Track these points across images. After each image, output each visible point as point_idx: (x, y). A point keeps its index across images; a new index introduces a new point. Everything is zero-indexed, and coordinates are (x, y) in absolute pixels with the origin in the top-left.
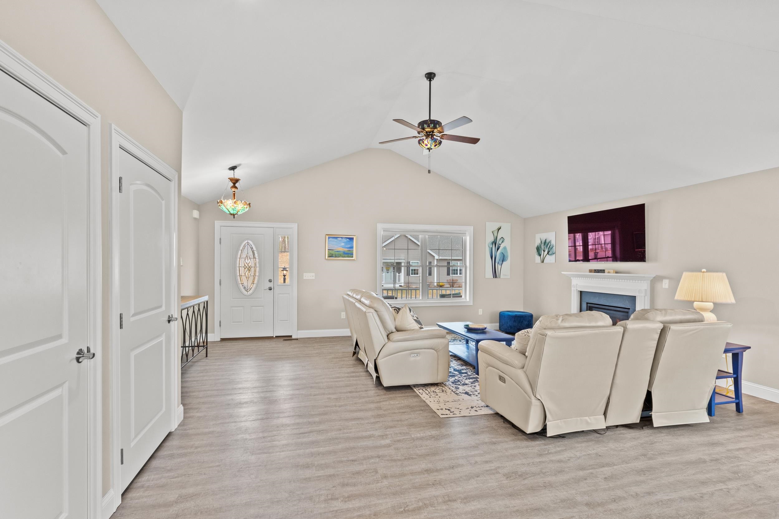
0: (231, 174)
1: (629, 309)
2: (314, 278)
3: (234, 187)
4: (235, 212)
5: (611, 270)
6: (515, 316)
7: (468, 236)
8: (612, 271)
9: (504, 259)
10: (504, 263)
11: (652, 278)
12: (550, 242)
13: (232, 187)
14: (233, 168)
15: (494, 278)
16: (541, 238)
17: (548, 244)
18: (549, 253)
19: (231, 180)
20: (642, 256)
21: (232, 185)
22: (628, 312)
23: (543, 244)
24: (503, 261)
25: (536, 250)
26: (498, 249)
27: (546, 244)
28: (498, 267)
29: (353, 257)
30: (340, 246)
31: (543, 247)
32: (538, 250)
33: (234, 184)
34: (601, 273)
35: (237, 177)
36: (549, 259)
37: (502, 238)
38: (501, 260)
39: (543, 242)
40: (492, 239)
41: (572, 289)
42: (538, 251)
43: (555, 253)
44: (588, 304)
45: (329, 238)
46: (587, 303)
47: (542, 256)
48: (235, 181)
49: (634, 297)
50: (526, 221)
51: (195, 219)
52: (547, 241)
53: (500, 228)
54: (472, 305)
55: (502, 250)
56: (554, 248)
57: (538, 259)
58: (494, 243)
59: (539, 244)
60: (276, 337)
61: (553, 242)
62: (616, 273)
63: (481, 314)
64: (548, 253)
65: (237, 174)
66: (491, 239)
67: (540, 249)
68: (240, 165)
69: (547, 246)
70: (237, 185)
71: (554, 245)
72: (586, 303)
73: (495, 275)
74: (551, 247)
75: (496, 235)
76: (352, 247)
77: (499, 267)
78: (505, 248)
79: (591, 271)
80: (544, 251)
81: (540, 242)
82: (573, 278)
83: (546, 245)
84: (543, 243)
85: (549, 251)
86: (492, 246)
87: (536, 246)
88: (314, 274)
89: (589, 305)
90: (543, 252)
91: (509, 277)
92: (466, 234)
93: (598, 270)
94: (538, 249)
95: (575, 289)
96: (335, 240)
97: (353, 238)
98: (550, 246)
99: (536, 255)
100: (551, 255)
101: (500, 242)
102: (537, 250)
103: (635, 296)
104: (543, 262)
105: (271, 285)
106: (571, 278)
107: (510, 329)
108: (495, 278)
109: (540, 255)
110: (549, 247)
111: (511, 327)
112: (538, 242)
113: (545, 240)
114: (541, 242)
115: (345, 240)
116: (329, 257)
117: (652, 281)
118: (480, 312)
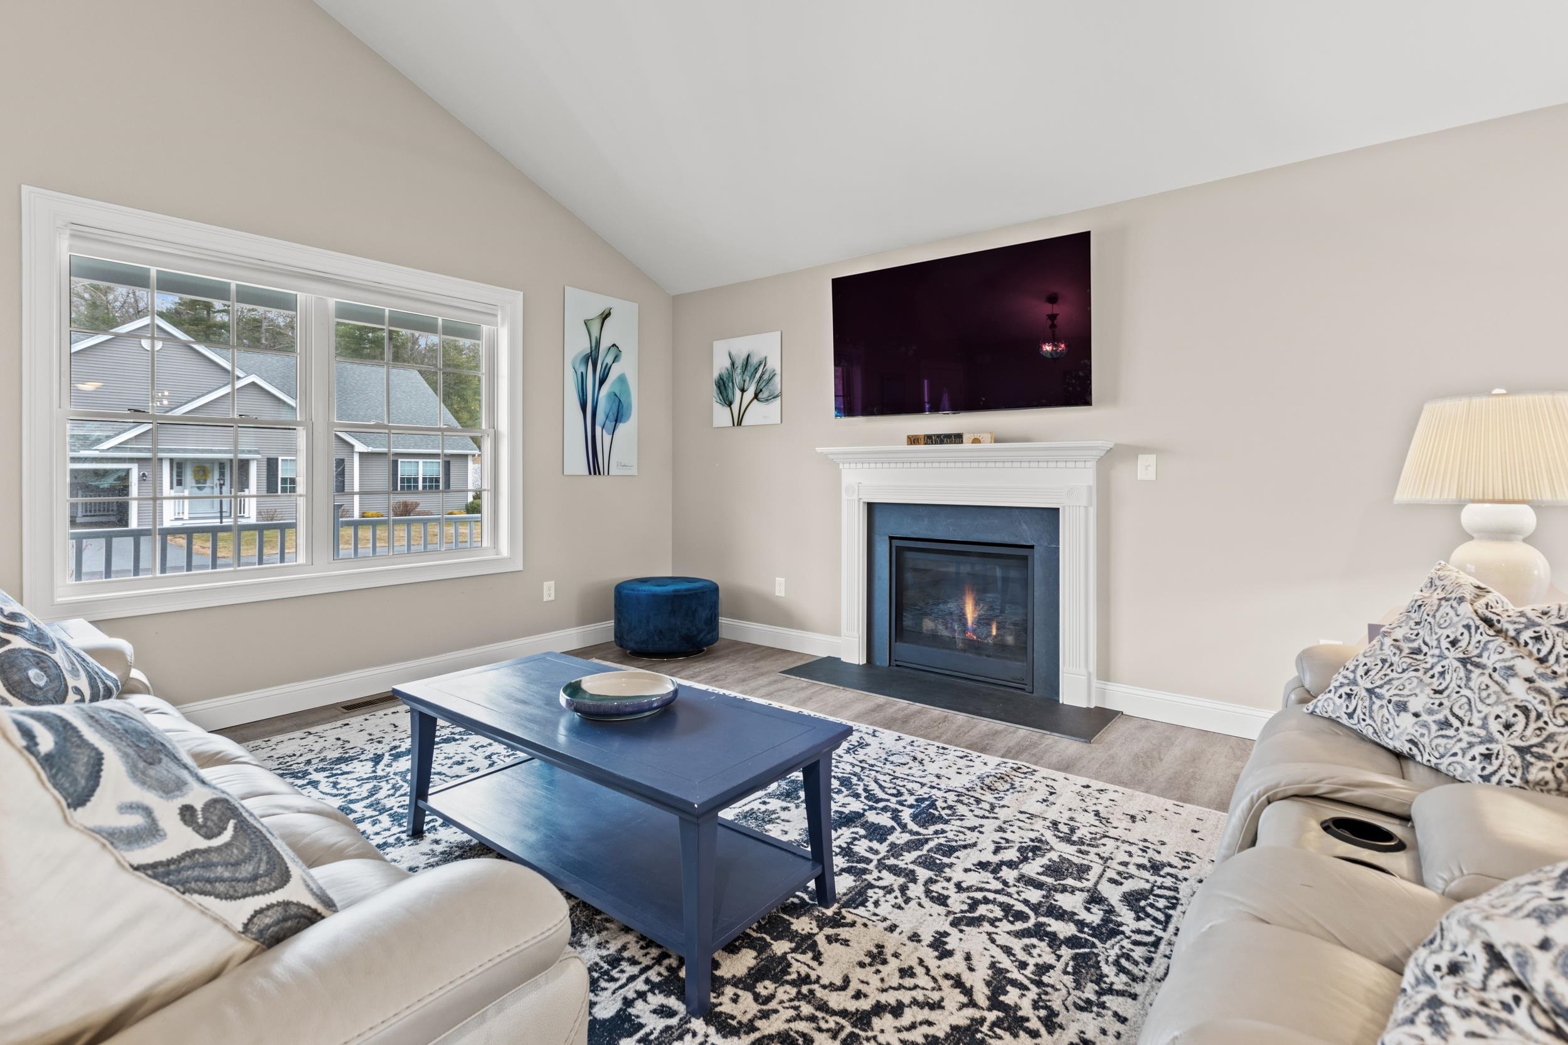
1: (1032, 547)
5: (984, 432)
6: (675, 596)
7: (503, 324)
8: (986, 437)
9: (619, 415)
10: (621, 427)
11: (1102, 453)
12: (763, 362)
15: (590, 474)
16: (733, 353)
17: (756, 370)
18: (760, 396)
20: (1078, 389)
22: (1025, 558)
23: (739, 371)
24: (616, 421)
25: (715, 387)
26: (602, 382)
27: (751, 369)
28: (603, 437)
31: (738, 379)
32: (722, 388)
34: (951, 443)
36: (759, 414)
37: (614, 345)
38: (612, 417)
39: (739, 363)
40: (585, 346)
41: (844, 496)
42: (721, 393)
43: (780, 395)
44: (893, 541)
46: (891, 538)
47: (735, 406)
49: (1056, 511)
50: (678, 302)
52: (754, 361)
53: (609, 314)
54: (521, 569)
55: (613, 384)
56: (777, 379)
57: (722, 416)
58: (591, 358)
59: (724, 371)
61: (774, 363)
62: (997, 441)
63: (552, 598)
64: (756, 397)
66: (579, 344)
67: (730, 384)
69: (752, 376)
71: (778, 371)
72: (887, 538)
73: (594, 467)
74: (766, 377)
75: (595, 333)
77: (607, 438)
78: (622, 380)
79: (913, 440)
80: (743, 391)
81: (728, 364)
82: (847, 466)
83: (748, 374)
84: (740, 367)
85: (761, 391)
86: (583, 369)
87: (716, 375)
89: (895, 543)
90: (738, 393)
91: (634, 471)
92: (496, 316)
93: (939, 436)
94: (723, 386)
95: (855, 497)
98: (763, 374)
99: (715, 403)
100: (767, 400)
101: (609, 360)
102: (719, 387)
103: (1058, 509)
104: (740, 423)
106: (841, 466)
107: (657, 639)
108: (595, 474)
109: (730, 404)
110: (761, 377)
111: (661, 632)
112: (721, 364)
113: (744, 356)
114: (733, 364)
117: (1100, 461)
118: (549, 590)
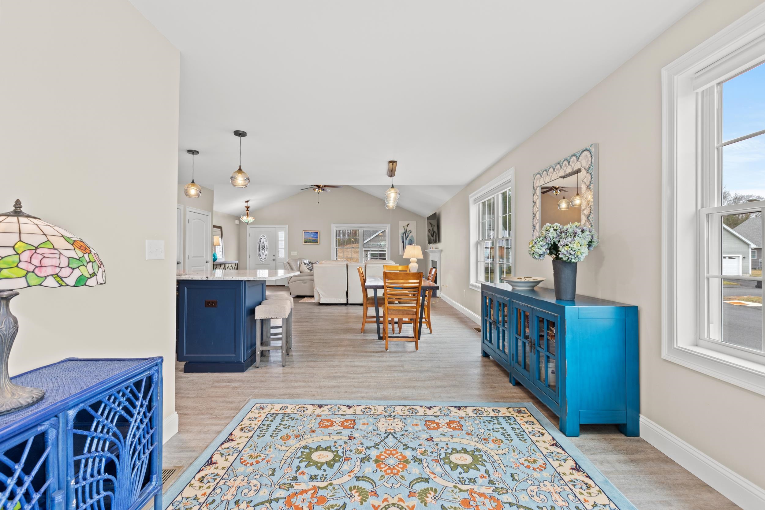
0: (246, 204)
2: (297, 254)
3: (248, 210)
4: (247, 222)
9: (411, 243)
11: (440, 251)
13: (247, 210)
14: (247, 202)
19: (246, 207)
21: (246, 209)
26: (407, 237)
29: (318, 243)
30: (311, 237)
33: (247, 209)
35: (248, 206)
37: (410, 230)
45: (304, 232)
48: (248, 208)
51: (237, 224)
53: (409, 225)
55: (410, 237)
58: (405, 233)
60: (277, 285)
65: (249, 204)
66: (402, 231)
68: (250, 200)
70: (249, 209)
75: (406, 228)
76: (317, 237)
78: (412, 236)
79: (431, 248)
86: (403, 235)
88: (296, 252)
92: (387, 228)
96: (308, 233)
97: (318, 233)
101: (409, 233)
105: (274, 258)
115: (313, 233)
116: (304, 243)
